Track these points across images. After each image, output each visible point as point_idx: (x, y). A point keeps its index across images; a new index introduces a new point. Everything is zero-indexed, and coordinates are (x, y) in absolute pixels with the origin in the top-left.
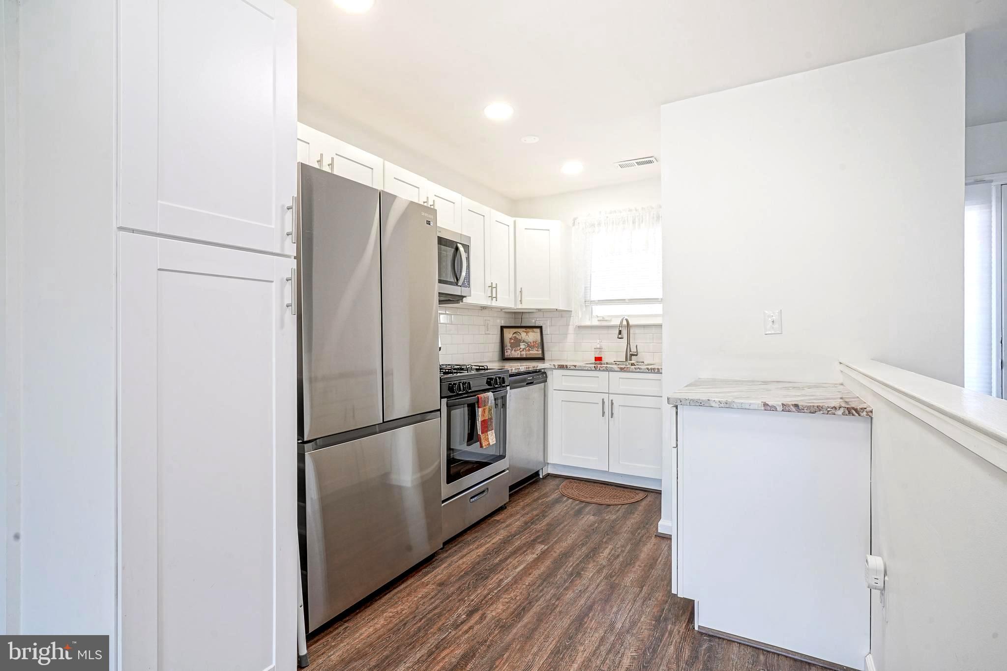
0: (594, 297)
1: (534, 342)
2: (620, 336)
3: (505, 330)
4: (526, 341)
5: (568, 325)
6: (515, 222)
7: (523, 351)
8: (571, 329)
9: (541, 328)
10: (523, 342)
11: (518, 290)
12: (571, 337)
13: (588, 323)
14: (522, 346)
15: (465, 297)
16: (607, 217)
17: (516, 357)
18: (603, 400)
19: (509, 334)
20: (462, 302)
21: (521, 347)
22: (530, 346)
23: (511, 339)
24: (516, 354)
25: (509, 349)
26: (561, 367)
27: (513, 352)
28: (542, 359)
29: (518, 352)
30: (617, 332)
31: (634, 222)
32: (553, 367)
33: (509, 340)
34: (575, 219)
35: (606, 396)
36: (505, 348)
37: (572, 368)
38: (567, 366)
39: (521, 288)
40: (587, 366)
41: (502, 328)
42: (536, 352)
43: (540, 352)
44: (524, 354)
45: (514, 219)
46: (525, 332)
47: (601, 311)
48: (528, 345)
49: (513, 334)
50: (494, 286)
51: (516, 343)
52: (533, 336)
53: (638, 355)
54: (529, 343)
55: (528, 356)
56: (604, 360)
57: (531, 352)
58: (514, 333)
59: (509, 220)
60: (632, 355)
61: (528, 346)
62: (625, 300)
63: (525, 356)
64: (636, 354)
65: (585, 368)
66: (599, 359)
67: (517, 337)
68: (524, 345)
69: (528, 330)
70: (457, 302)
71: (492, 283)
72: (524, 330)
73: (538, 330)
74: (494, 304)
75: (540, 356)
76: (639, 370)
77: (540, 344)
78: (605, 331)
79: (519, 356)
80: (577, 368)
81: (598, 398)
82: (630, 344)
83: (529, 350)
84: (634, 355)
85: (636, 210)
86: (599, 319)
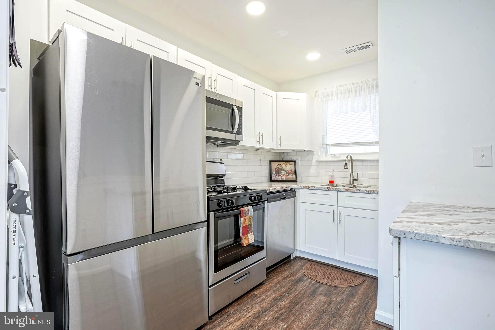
0: (329, 141)
1: (290, 171)
2: (346, 167)
3: (272, 163)
4: (285, 170)
5: (312, 160)
6: (276, 95)
7: (283, 176)
8: (314, 163)
9: (295, 162)
10: (283, 171)
11: (279, 138)
12: (314, 168)
13: (324, 159)
14: (283, 173)
15: (240, 141)
16: (337, 89)
17: (279, 180)
18: (333, 210)
19: (274, 165)
20: (238, 144)
21: (282, 173)
22: (288, 173)
23: (276, 168)
24: (279, 178)
25: (274, 175)
26: (306, 188)
27: (277, 176)
28: (295, 181)
29: (280, 177)
30: (344, 164)
31: (356, 92)
32: (300, 187)
33: (274, 169)
34: (316, 92)
35: (335, 209)
36: (272, 174)
37: (312, 188)
38: (309, 187)
39: (280, 136)
40: (323, 187)
41: (271, 162)
42: (292, 177)
43: (294, 177)
44: (284, 178)
45: (276, 92)
46: (285, 164)
47: (333, 151)
48: (287, 172)
49: (277, 166)
50: (261, 134)
51: (278, 172)
52: (289, 167)
53: (358, 180)
54: (287, 171)
55: (286, 179)
56: (336, 183)
57: (288, 177)
58: (278, 165)
59: (273, 93)
60: (354, 180)
61: (287, 173)
62: (349, 143)
63: (284, 179)
64: (357, 179)
65: (321, 189)
66: (331, 182)
67: (280, 167)
68: (284, 172)
69: (287, 163)
70: (235, 145)
71: (259, 133)
72: (284, 163)
73: (293, 163)
74: (261, 146)
75: (294, 179)
76: (359, 191)
77: (294, 172)
78: (336, 164)
79: (281, 179)
80: (316, 188)
81: (330, 209)
82: (352, 172)
83: (287, 176)
84: (355, 180)
85: (357, 83)
86: (332, 156)
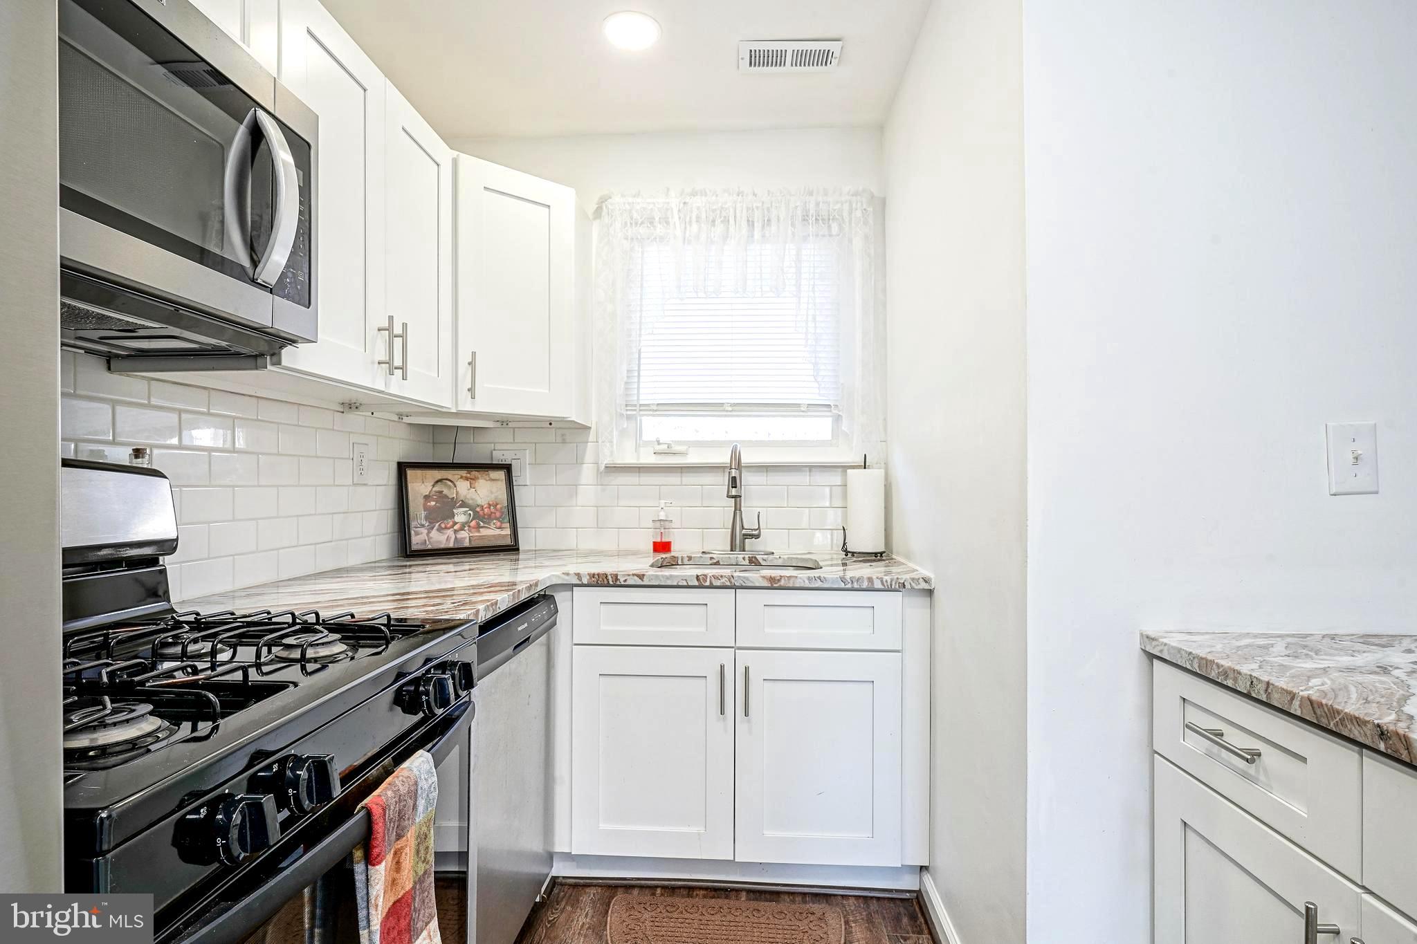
0: (649, 393)
1: (490, 505)
2: (734, 492)
3: (410, 473)
4: (470, 502)
5: (579, 462)
6: (455, 162)
7: (462, 529)
8: (587, 473)
9: (507, 468)
10: (461, 506)
11: (465, 358)
12: (588, 491)
13: (629, 459)
14: (460, 516)
15: (292, 342)
16: (685, 203)
17: (442, 546)
18: (722, 667)
19: (421, 486)
20: (279, 363)
21: (457, 519)
22: (481, 516)
23: (427, 498)
24: (441, 539)
25: (423, 526)
26: (601, 581)
27: (434, 533)
28: (511, 549)
29: (450, 532)
31: (751, 224)
32: (576, 581)
33: (422, 501)
34: (603, 200)
35: (726, 657)
36: (413, 524)
37: (629, 582)
38: (616, 576)
39: (474, 354)
40: (677, 576)
41: (402, 468)
42: (498, 532)
43: (507, 532)
44: (465, 538)
45: (455, 153)
46: (467, 479)
47: (658, 429)
48: (476, 513)
49: (433, 486)
50: (398, 330)
51: (443, 510)
52: (487, 490)
53: (761, 537)
54: (478, 509)
55: (475, 544)
56: (676, 550)
57: (484, 532)
58: (437, 482)
60: (746, 536)
61: (477, 516)
62: (722, 404)
63: (466, 544)
64: (756, 532)
65: (669, 583)
66: (662, 547)
67: (446, 491)
68: (465, 513)
69: (475, 473)
70: (255, 360)
71: (391, 318)
72: (463, 473)
73: (501, 475)
74: (396, 387)
75: (508, 542)
76: (818, 584)
77: (506, 510)
78: (674, 479)
79: (451, 545)
81: (708, 663)
82: (740, 510)
83: (478, 527)
84: (752, 536)
85: (755, 195)
86: (658, 448)
